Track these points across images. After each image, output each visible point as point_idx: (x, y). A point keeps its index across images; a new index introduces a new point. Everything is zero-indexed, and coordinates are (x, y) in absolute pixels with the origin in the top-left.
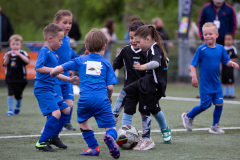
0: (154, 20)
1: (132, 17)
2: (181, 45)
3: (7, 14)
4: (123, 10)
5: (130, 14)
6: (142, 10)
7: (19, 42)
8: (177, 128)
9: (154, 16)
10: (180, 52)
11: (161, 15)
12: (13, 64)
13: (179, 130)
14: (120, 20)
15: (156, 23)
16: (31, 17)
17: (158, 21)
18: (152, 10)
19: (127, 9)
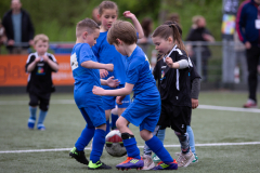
0: (195, 18)
1: (170, 15)
2: (225, 48)
3: (28, 11)
4: (158, 7)
5: (167, 12)
6: (181, 8)
7: (46, 44)
8: (221, 141)
9: (194, 13)
10: (225, 55)
11: (203, 13)
12: (40, 71)
13: (224, 144)
14: (156, 18)
15: (197, 22)
16: (54, 14)
17: (199, 20)
18: (192, 7)
19: (164, 5)
